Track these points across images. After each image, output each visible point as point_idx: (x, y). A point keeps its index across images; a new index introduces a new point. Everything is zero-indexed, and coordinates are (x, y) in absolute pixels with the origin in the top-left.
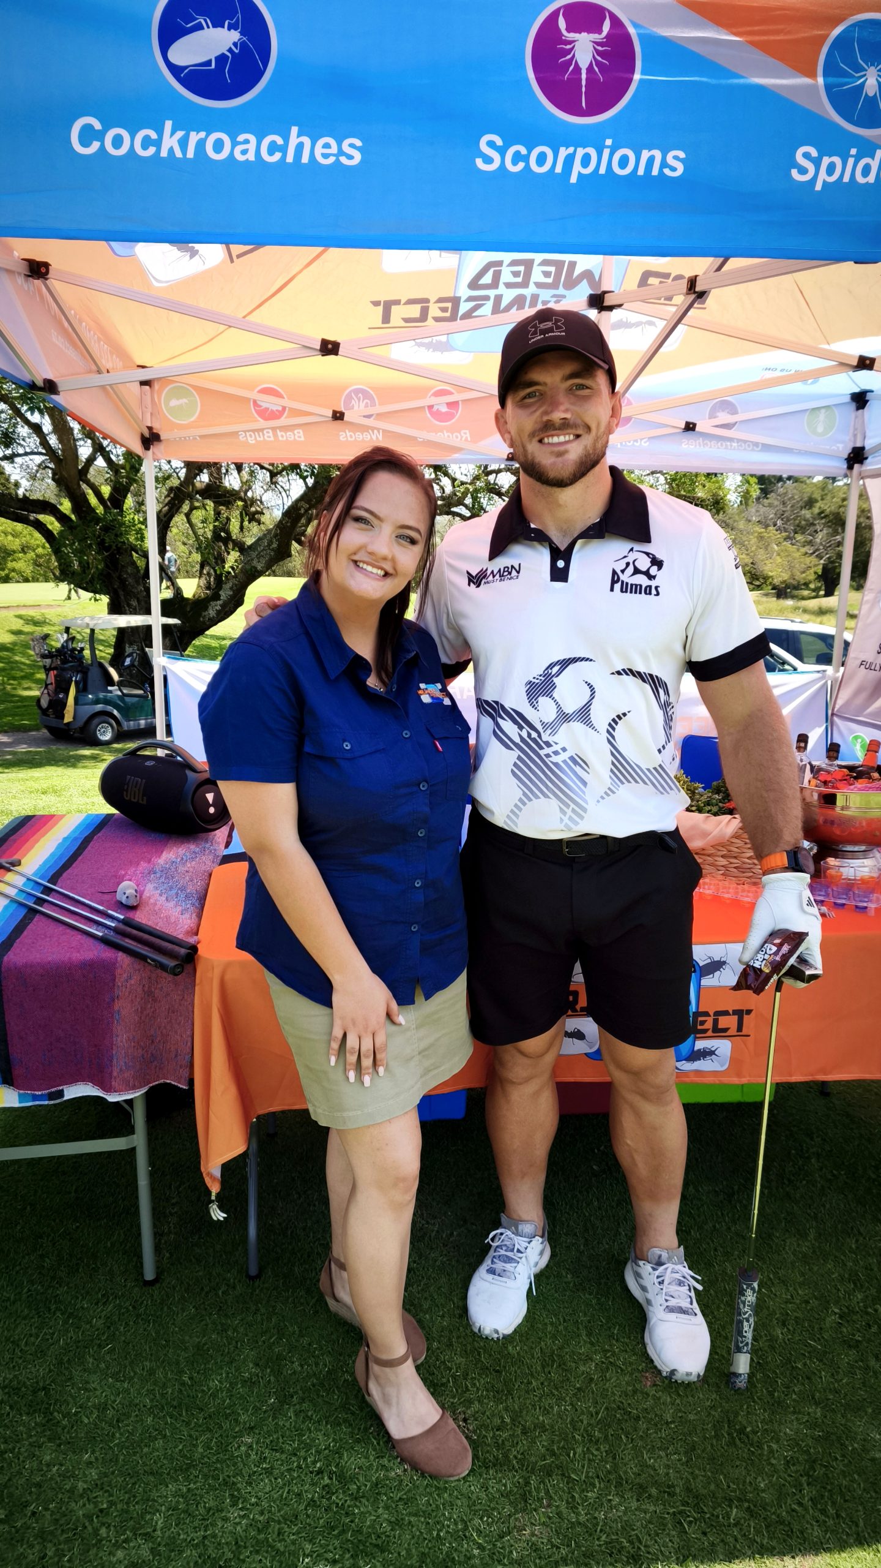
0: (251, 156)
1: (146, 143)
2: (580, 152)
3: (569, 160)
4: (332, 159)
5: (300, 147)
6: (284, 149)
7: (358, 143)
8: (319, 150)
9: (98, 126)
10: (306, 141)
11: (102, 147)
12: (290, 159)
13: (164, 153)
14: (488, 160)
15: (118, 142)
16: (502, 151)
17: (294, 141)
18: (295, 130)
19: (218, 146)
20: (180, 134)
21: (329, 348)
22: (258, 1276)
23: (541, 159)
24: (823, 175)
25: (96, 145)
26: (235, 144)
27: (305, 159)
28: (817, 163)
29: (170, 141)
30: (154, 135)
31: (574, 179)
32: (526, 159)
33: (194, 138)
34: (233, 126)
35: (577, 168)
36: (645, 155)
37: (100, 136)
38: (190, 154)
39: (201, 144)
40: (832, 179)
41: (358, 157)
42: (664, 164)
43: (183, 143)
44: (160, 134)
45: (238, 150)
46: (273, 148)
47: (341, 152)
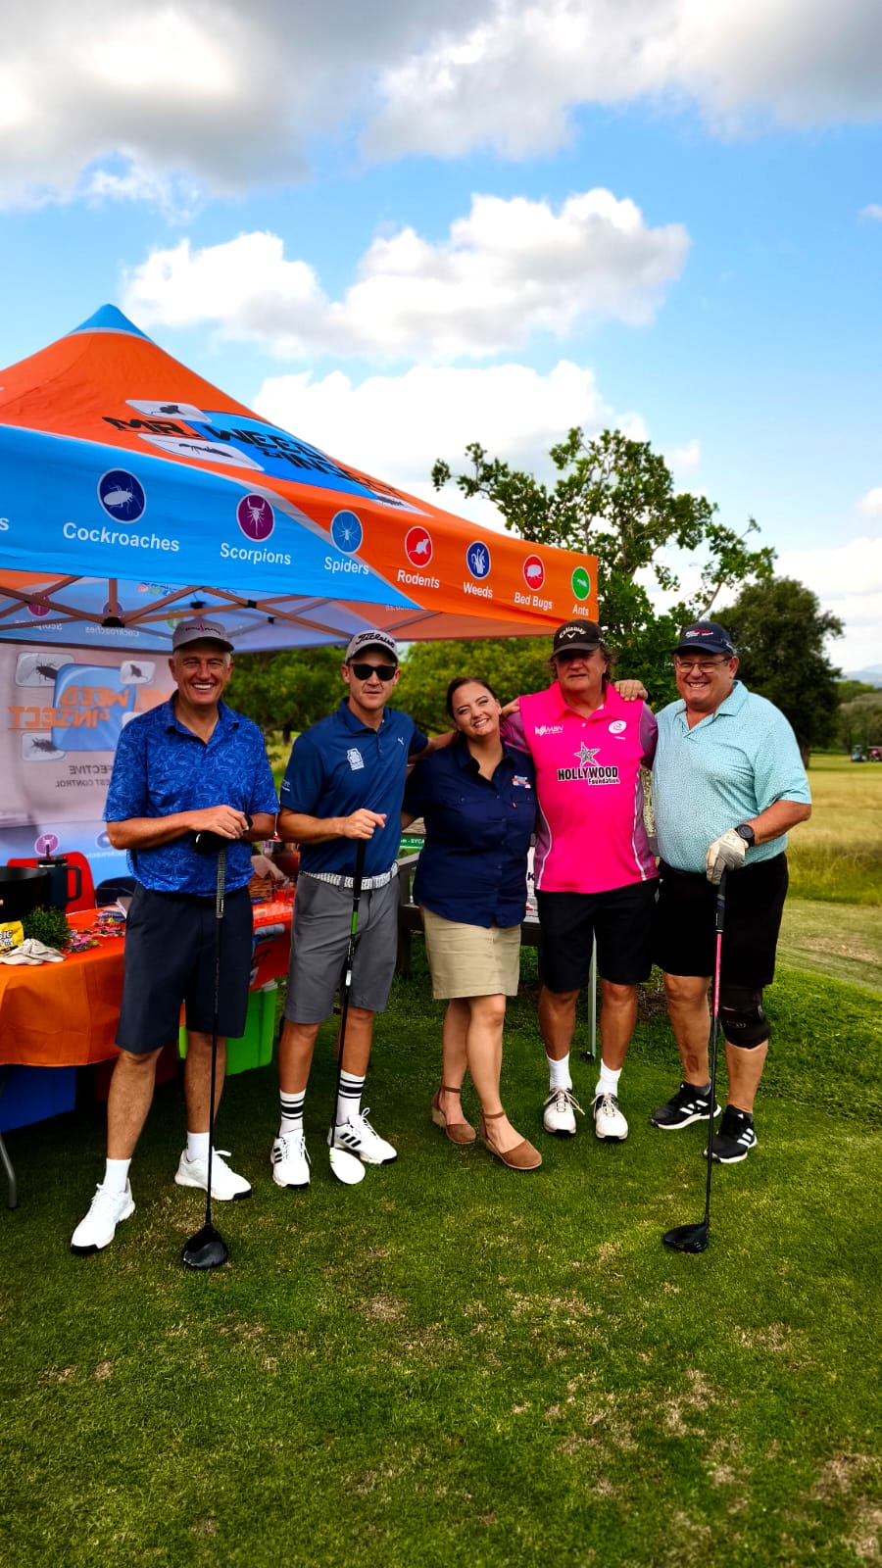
0: (137, 545)
1: (95, 536)
2: (256, 553)
3: (253, 555)
4: (167, 549)
5: (156, 542)
6: (150, 543)
7: (177, 542)
8: (163, 544)
9: (75, 527)
10: (158, 540)
11: (77, 536)
12: (152, 546)
13: (102, 541)
14: (225, 553)
15: (83, 534)
16: (229, 550)
17: (153, 540)
18: (153, 536)
19: (124, 539)
20: (108, 533)
23: (243, 554)
24: (334, 568)
25: (74, 535)
26: (130, 539)
27: (158, 547)
28: (332, 563)
29: (104, 536)
30: (98, 533)
31: (254, 563)
32: (238, 553)
33: (114, 535)
34: (130, 532)
35: (255, 559)
36: (278, 555)
37: (76, 531)
38: (113, 541)
39: (117, 538)
40: (337, 569)
41: (177, 548)
42: (284, 560)
43: (110, 537)
44: (101, 532)
45: (132, 541)
46: (145, 542)
47: (171, 546)
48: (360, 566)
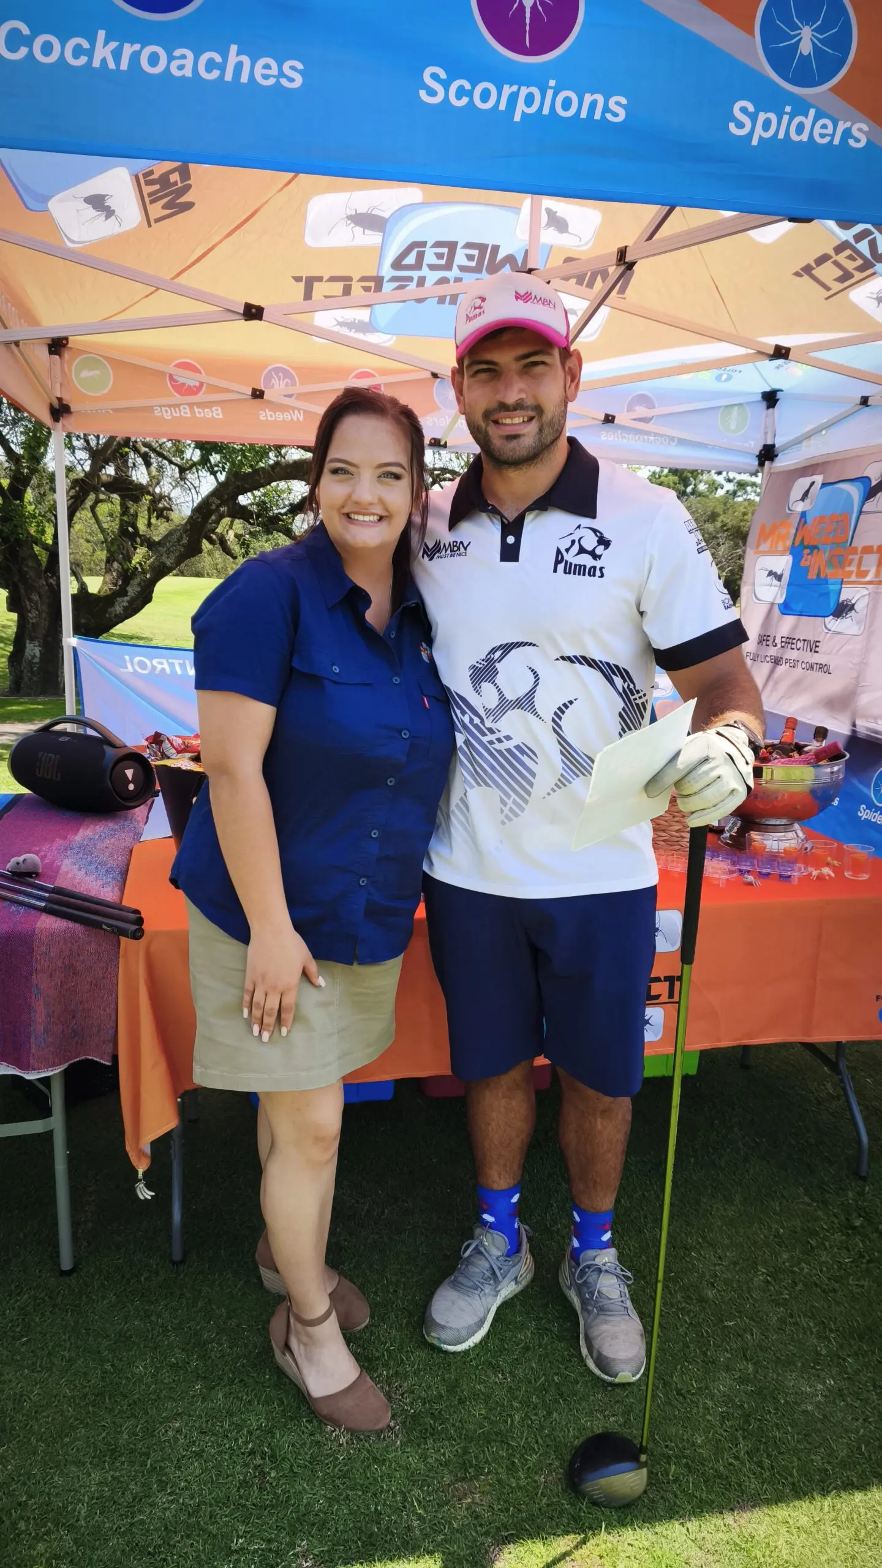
0: (188, 72)
1: (78, 52)
2: (524, 91)
3: (513, 98)
4: (271, 81)
5: (239, 66)
6: (222, 68)
7: (300, 66)
8: (259, 71)
9: (26, 31)
10: (246, 60)
11: (31, 54)
12: (229, 77)
13: (96, 64)
14: (432, 93)
15: (47, 49)
16: (446, 85)
17: (233, 59)
18: (234, 48)
19: (154, 59)
20: (113, 45)
21: (253, 313)
22: (182, 1261)
23: (485, 96)
24: (759, 131)
25: (23, 51)
26: (171, 58)
27: (244, 78)
28: (754, 118)
29: (103, 52)
30: (86, 45)
31: (517, 118)
32: (470, 94)
33: (128, 49)
34: (170, 40)
35: (521, 106)
36: (588, 98)
37: (29, 42)
38: (124, 66)
39: (135, 57)
40: (768, 135)
41: (299, 80)
42: (606, 109)
43: (117, 54)
44: (93, 43)
45: (174, 64)
46: (211, 65)
47: (281, 74)
48: (842, 126)
